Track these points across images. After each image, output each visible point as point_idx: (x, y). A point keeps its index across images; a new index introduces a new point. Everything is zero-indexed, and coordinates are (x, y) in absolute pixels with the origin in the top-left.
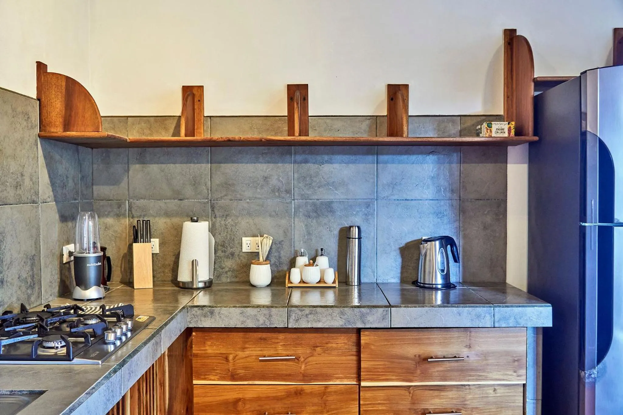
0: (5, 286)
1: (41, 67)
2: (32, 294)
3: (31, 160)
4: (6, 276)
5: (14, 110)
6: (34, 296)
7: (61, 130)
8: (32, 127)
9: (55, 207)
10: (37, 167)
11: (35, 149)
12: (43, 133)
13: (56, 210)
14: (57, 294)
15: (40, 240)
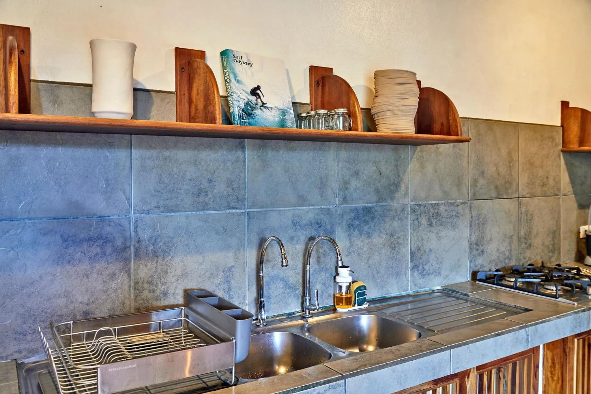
0: (532, 249)
1: (565, 104)
2: (552, 257)
3: (554, 167)
4: (533, 242)
5: (542, 136)
6: (554, 258)
7: (577, 146)
8: (556, 146)
9: (574, 198)
10: (560, 172)
11: (558, 160)
12: (565, 149)
13: (575, 201)
14: (574, 259)
15: (560, 221)
